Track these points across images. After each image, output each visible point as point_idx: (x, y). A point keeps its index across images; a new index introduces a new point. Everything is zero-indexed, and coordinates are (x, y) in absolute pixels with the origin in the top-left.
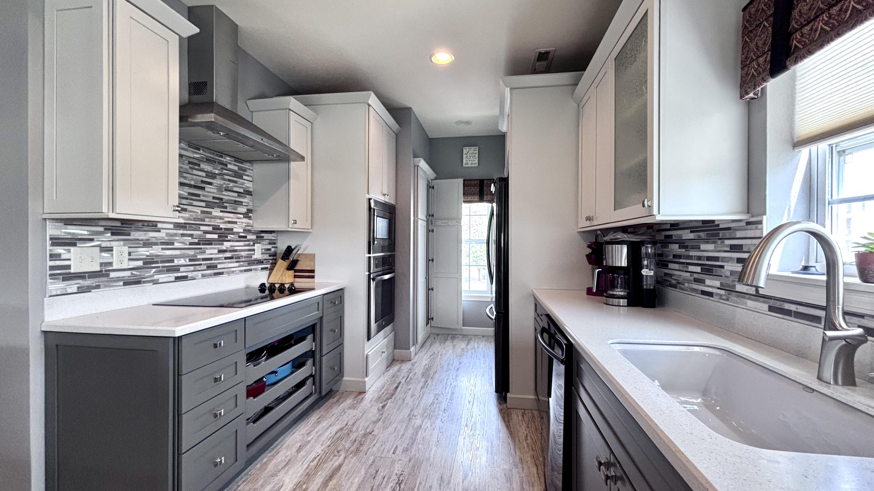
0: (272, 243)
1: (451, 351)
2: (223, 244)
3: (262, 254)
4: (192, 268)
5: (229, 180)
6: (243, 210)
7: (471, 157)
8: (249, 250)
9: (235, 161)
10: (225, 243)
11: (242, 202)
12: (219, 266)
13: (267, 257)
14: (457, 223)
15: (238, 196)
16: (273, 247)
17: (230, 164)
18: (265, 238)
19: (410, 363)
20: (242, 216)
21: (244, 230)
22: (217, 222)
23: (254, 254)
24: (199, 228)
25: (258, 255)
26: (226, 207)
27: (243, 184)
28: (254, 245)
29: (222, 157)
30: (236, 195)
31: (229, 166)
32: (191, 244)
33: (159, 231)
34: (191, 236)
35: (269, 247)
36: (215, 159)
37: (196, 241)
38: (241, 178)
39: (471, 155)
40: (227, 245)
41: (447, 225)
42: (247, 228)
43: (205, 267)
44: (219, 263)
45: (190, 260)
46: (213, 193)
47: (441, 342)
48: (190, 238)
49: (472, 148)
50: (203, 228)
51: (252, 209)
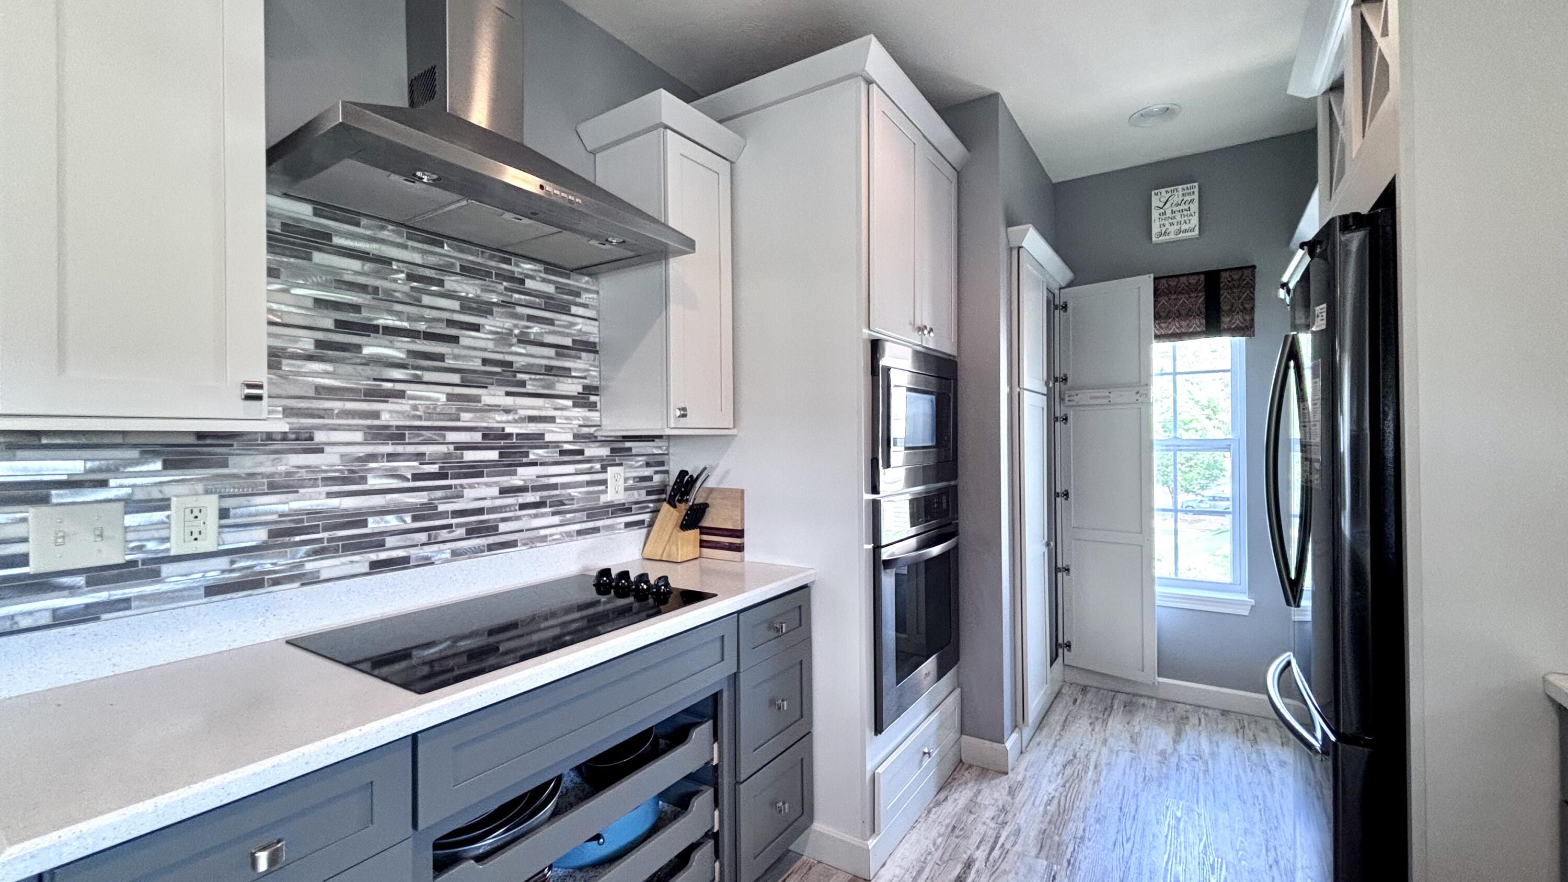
0: (656, 462)
1: (1125, 757)
2: (514, 473)
3: (626, 489)
4: (423, 537)
5: (530, 318)
6: (572, 387)
7: (1178, 215)
8: (589, 483)
9: (546, 271)
10: (520, 470)
11: (569, 369)
12: (503, 527)
13: (642, 495)
14: (1138, 397)
15: (558, 354)
16: (656, 472)
17: (532, 278)
18: (634, 451)
19: (1003, 783)
20: (569, 403)
21: (576, 436)
22: (497, 420)
23: (605, 492)
24: (444, 436)
25: (615, 493)
26: (523, 384)
27: (573, 324)
28: (604, 469)
29: (508, 262)
30: (551, 352)
31: (529, 284)
32: (417, 477)
33: (321, 451)
34: (420, 456)
35: (648, 472)
36: (487, 266)
37: (434, 468)
38: (564, 309)
39: (1174, 209)
40: (524, 475)
41: (1106, 401)
42: (585, 430)
43: (461, 532)
44: (504, 520)
45: (415, 519)
46: (485, 350)
47: (1093, 715)
48: (416, 464)
49: (1180, 187)
50: (452, 437)
51: (596, 383)
